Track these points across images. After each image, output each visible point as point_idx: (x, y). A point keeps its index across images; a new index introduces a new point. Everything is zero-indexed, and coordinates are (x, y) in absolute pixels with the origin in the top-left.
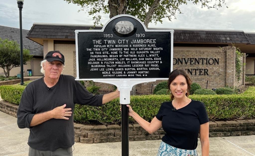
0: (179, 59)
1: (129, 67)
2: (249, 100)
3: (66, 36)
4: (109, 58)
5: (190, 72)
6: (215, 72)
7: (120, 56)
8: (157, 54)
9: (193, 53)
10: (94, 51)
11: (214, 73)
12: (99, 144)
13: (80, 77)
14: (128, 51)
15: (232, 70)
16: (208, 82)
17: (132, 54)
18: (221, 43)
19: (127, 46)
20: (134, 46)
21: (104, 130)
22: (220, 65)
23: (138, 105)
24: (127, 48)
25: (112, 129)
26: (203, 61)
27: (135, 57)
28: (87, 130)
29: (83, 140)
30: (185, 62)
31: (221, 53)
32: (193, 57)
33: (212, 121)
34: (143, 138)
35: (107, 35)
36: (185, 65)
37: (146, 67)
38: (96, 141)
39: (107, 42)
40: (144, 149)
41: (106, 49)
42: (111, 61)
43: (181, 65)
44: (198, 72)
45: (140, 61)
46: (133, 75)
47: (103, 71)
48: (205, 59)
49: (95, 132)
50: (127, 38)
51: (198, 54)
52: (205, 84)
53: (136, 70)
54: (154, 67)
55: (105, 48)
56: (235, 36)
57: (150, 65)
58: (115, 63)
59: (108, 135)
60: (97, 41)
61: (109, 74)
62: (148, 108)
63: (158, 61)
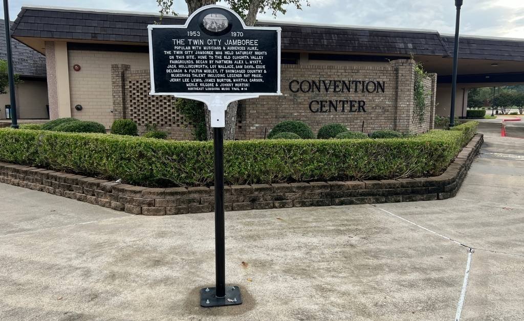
0: (314, 82)
1: (223, 78)
2: (418, 146)
3: (93, 35)
4: (195, 64)
5: (334, 107)
6: (377, 106)
7: (210, 62)
8: (259, 60)
9: (339, 71)
10: (175, 55)
11: (376, 109)
12: (174, 216)
13: (156, 91)
14: (221, 55)
15: (407, 103)
16: (365, 123)
17: (226, 60)
18: (397, 53)
19: (220, 48)
20: (228, 48)
21: (183, 193)
22: (387, 93)
23: (239, 154)
24: (220, 51)
25: (196, 192)
26: (356, 86)
27: (231, 64)
28: (154, 193)
29: (148, 210)
30: (324, 87)
31: (389, 72)
32: (339, 79)
33: (359, 180)
34: (247, 206)
35: (192, 33)
36: (325, 93)
37: (245, 78)
38: (170, 211)
39: (192, 42)
40: (248, 220)
41: (191, 53)
42: (198, 69)
43: (317, 92)
44: (347, 107)
45: (237, 69)
46: (229, 89)
47: (188, 83)
48: (360, 82)
49: (168, 198)
50: (219, 37)
51: (347, 74)
52: (359, 129)
53: (233, 82)
54: (256, 78)
55: (189, 50)
56: (423, 41)
57: (251, 76)
58: (203, 71)
59: (190, 201)
60: (179, 41)
61: (196, 87)
62: (255, 159)
63: (261, 69)
